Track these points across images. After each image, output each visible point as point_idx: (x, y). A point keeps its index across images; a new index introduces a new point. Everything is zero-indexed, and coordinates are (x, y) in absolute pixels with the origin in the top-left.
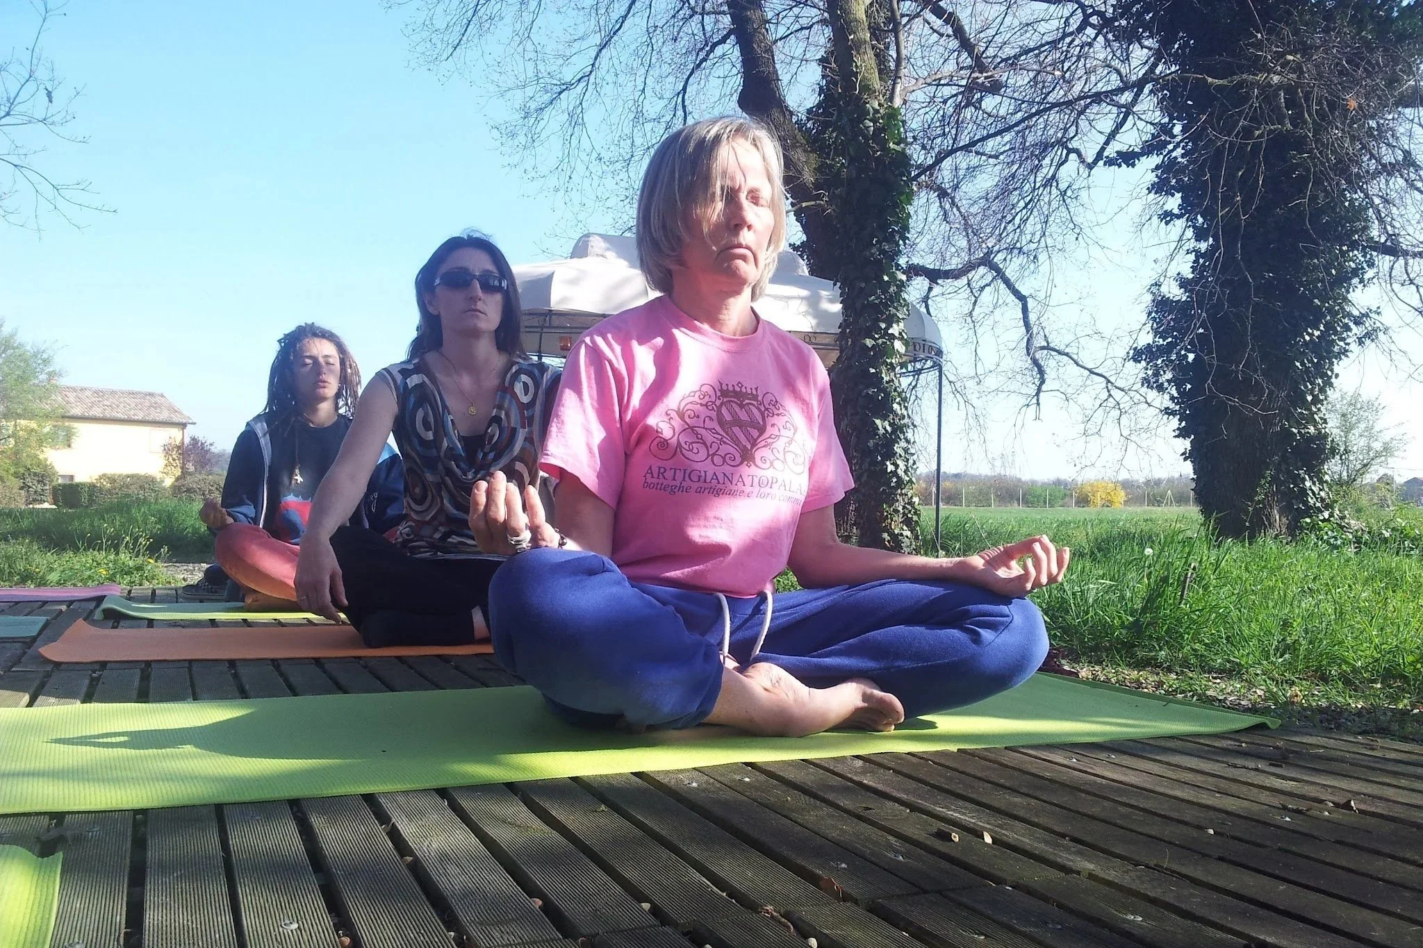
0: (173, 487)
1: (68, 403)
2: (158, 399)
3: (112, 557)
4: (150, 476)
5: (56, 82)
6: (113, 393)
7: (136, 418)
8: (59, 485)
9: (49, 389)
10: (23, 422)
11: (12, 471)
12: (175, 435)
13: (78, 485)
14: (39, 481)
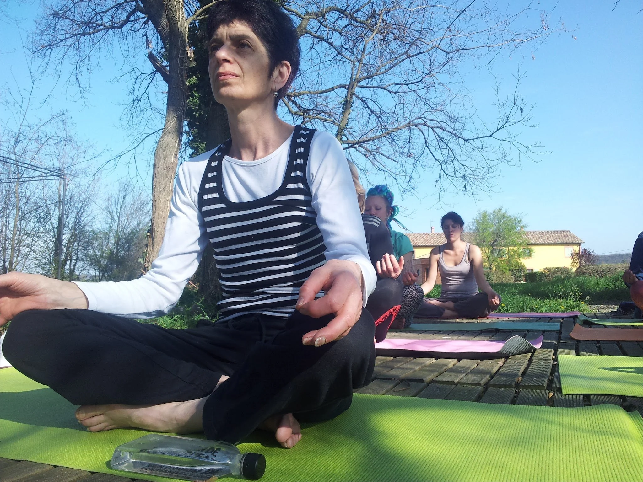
0: (576, 272)
1: (529, 238)
2: (567, 233)
3: (565, 301)
4: (566, 268)
5: (524, 104)
6: (547, 232)
7: (558, 242)
8: (527, 273)
9: (521, 233)
10: (511, 248)
11: (508, 268)
12: (576, 248)
13: (535, 273)
14: (519, 272)
